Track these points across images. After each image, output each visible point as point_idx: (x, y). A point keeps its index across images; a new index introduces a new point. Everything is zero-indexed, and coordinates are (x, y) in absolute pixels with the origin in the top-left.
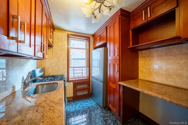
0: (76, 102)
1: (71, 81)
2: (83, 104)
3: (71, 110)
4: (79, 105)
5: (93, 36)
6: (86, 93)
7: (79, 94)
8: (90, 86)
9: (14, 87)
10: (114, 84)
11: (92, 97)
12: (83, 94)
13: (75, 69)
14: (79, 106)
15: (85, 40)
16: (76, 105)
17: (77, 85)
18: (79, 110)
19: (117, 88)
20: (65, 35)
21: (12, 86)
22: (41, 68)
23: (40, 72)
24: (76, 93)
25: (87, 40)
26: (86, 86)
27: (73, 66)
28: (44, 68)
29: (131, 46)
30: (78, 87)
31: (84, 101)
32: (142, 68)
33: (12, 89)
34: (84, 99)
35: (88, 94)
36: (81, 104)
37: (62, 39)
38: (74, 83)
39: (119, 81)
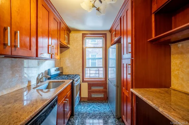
0: (89, 103)
1: (86, 82)
2: (96, 108)
3: (82, 111)
4: (91, 107)
5: (110, 31)
6: (101, 96)
7: (94, 96)
8: (107, 89)
9: (29, 82)
10: (127, 90)
11: (107, 102)
12: (98, 96)
13: (91, 69)
14: (91, 109)
15: (101, 38)
16: (88, 107)
17: (92, 86)
18: (90, 113)
19: (129, 96)
20: (80, 35)
21: (27, 80)
22: (58, 68)
23: (55, 71)
24: (91, 94)
25: (104, 37)
26: (101, 88)
27: (97, 66)
28: (62, 67)
29: (154, 37)
30: (94, 88)
31: (98, 104)
32: (177, 72)
33: (27, 82)
34: (98, 102)
35: (104, 98)
36: (94, 107)
37: (77, 40)
38: (88, 84)
39: (132, 88)
